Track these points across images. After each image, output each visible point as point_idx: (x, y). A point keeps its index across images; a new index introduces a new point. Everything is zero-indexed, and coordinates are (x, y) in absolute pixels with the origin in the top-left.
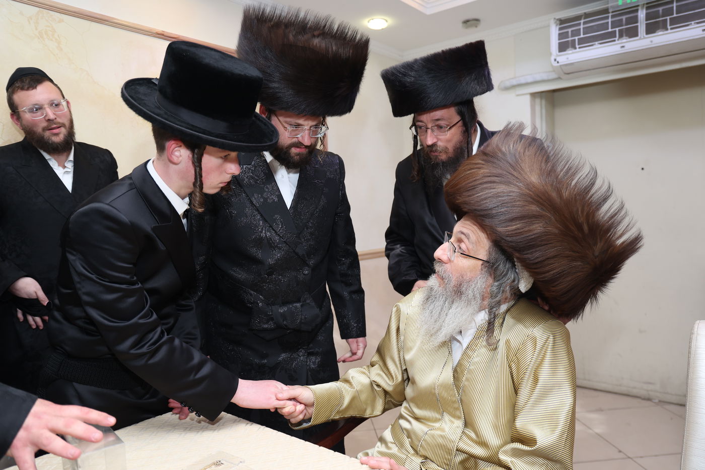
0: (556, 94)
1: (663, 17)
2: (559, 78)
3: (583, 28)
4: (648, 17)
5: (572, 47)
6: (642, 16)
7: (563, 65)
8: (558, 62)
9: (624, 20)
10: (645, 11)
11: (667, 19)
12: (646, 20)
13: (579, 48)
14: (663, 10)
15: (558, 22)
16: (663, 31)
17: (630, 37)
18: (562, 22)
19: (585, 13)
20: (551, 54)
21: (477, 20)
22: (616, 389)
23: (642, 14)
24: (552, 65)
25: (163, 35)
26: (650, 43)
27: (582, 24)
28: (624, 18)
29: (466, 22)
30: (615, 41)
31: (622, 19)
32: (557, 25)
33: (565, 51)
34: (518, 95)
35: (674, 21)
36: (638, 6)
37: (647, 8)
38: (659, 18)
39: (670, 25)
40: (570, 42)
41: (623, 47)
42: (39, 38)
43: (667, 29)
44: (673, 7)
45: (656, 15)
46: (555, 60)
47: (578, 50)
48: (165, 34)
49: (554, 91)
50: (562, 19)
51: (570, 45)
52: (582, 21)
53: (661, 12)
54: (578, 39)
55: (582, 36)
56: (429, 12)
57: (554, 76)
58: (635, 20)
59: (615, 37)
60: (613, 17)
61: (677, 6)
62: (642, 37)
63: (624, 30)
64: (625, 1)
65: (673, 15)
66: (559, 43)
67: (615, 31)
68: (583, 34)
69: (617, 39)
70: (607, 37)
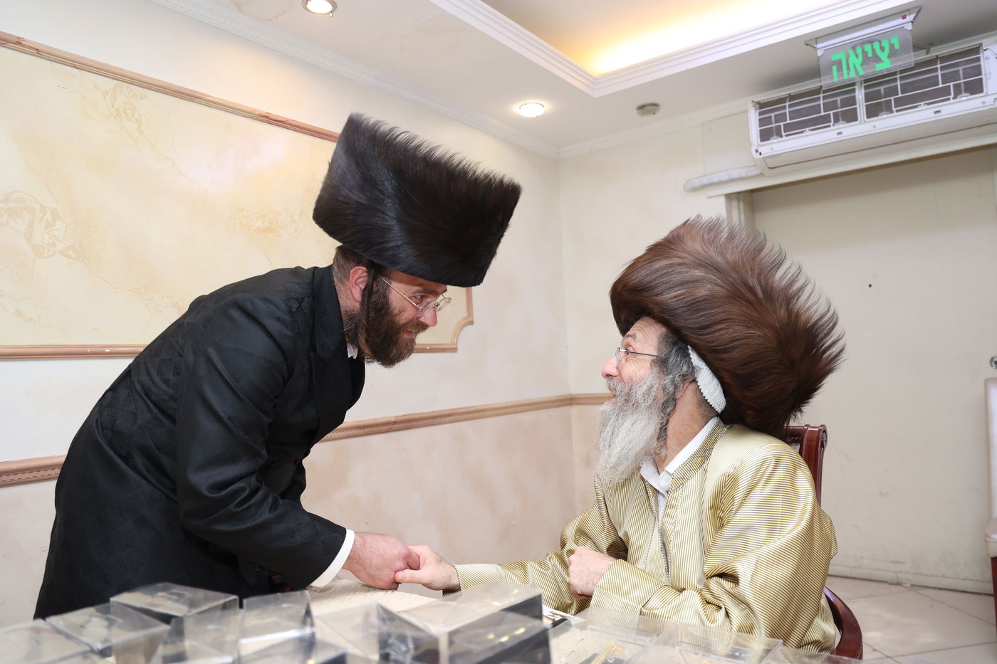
0: (755, 194)
1: (885, 97)
2: (762, 174)
3: (789, 112)
4: (868, 97)
5: (777, 135)
7: (766, 157)
8: (760, 154)
9: (839, 102)
10: (863, 91)
12: (866, 101)
13: (786, 136)
14: (885, 89)
15: (757, 106)
16: (887, 114)
17: (848, 122)
18: (761, 105)
19: (789, 94)
20: (751, 144)
21: (656, 105)
23: (860, 94)
24: (753, 158)
25: (268, 117)
26: (873, 129)
27: (787, 107)
28: (838, 99)
29: (641, 108)
30: (829, 126)
31: (836, 101)
32: (756, 109)
33: (768, 139)
34: (709, 197)
35: (900, 102)
36: (854, 84)
37: (866, 87)
38: (881, 99)
39: (895, 107)
40: (774, 129)
41: (840, 133)
42: (115, 118)
43: (892, 112)
44: (896, 86)
45: (877, 95)
46: (757, 151)
47: (784, 138)
48: (271, 117)
49: (753, 191)
50: (761, 102)
51: (775, 133)
52: (787, 104)
53: (883, 91)
54: (784, 125)
55: (788, 121)
56: (596, 95)
57: (755, 171)
58: (852, 101)
59: (830, 122)
60: (824, 98)
61: (901, 85)
62: (863, 121)
64: (841, 78)
65: (897, 94)
66: (761, 131)
67: (830, 114)
68: (790, 120)
69: (831, 124)
70: (820, 122)
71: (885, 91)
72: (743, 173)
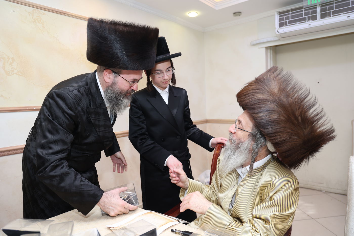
0: (277, 47)
1: (328, 11)
2: (279, 40)
3: (291, 16)
4: (322, 11)
5: (285, 25)
6: (319, 10)
7: (281, 34)
8: (279, 32)
9: (310, 12)
11: (330, 12)
12: (321, 12)
13: (289, 25)
15: (279, 13)
16: (329, 17)
17: (313, 20)
18: (280, 13)
19: (291, 9)
20: (275, 28)
21: (240, 12)
22: (305, 186)
23: (319, 9)
24: (276, 34)
26: (323, 23)
27: (290, 14)
28: (310, 11)
29: (235, 13)
30: (306, 22)
31: (309, 12)
32: (278, 15)
33: (282, 27)
34: (259, 48)
35: (334, 13)
36: (317, 5)
37: (321, 6)
38: (327, 11)
39: (332, 14)
40: (284, 23)
41: (310, 25)
43: (331, 16)
44: (333, 6)
45: (325, 10)
46: (277, 31)
47: (288, 26)
49: (276, 46)
50: (281, 12)
52: (290, 13)
54: (288, 21)
55: (290, 20)
56: (217, 9)
57: (277, 39)
58: (315, 12)
59: (306, 20)
60: (305, 10)
61: (335, 6)
62: (319, 20)
63: (310, 17)
64: (311, 3)
65: (333, 9)
66: (279, 23)
67: (306, 17)
68: (291, 19)
69: (307, 21)
70: (302, 20)
71: (328, 8)
72: (272, 39)
